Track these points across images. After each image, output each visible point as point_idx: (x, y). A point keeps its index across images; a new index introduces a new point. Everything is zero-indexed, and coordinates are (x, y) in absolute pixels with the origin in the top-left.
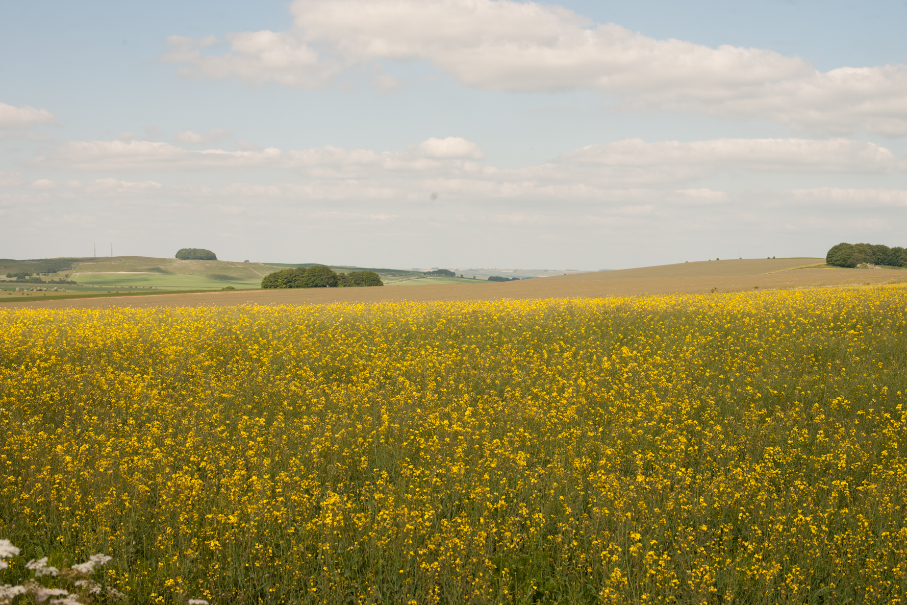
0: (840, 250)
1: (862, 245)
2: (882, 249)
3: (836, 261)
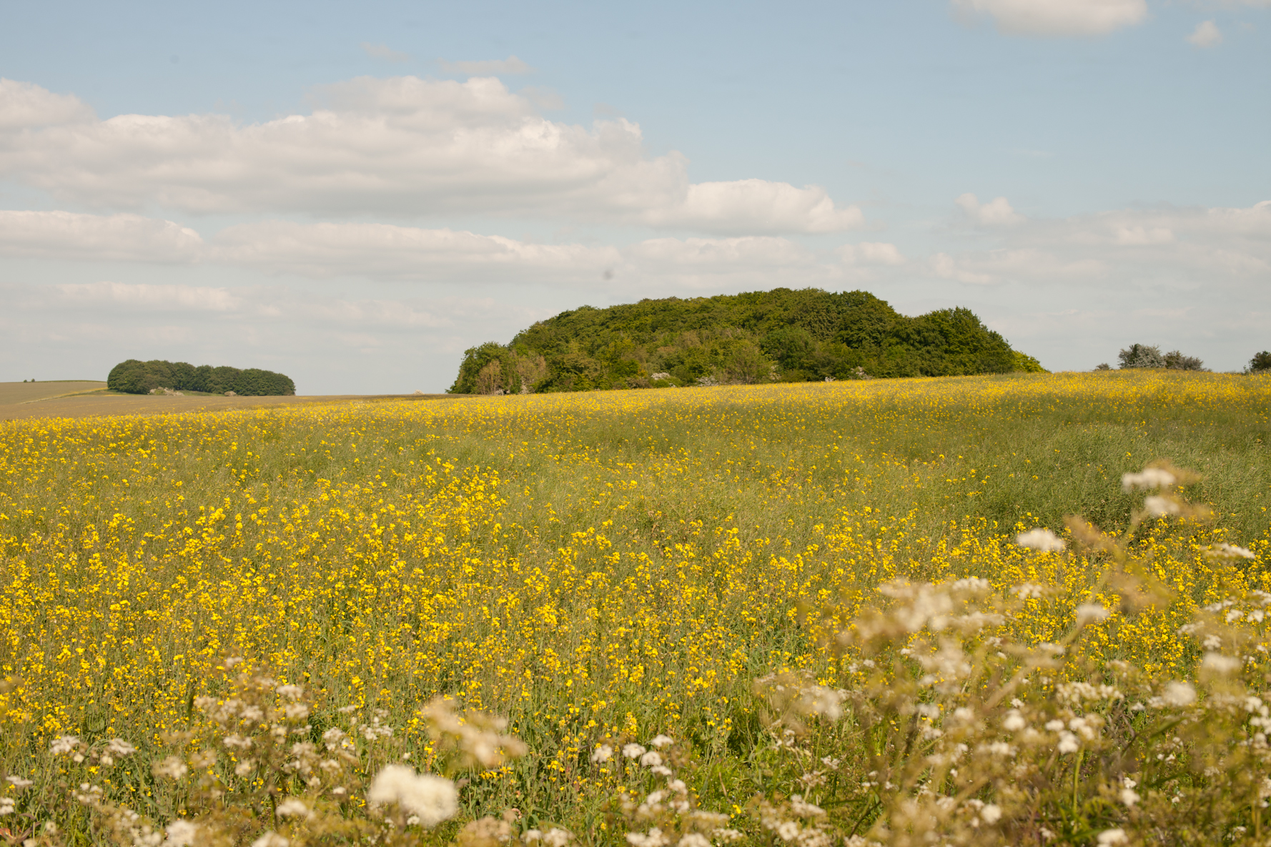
0: (127, 369)
1: (156, 363)
2: (185, 369)
3: (122, 385)
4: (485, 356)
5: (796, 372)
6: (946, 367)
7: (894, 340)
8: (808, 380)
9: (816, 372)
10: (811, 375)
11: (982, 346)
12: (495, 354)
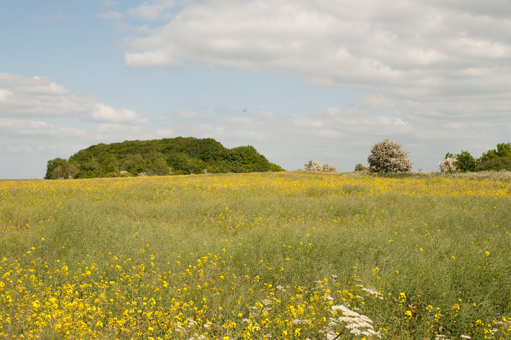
4: (56, 163)
5: (180, 171)
6: (242, 169)
7: (222, 158)
8: (184, 174)
9: (188, 171)
10: (186, 172)
11: (257, 160)
12: (60, 163)
